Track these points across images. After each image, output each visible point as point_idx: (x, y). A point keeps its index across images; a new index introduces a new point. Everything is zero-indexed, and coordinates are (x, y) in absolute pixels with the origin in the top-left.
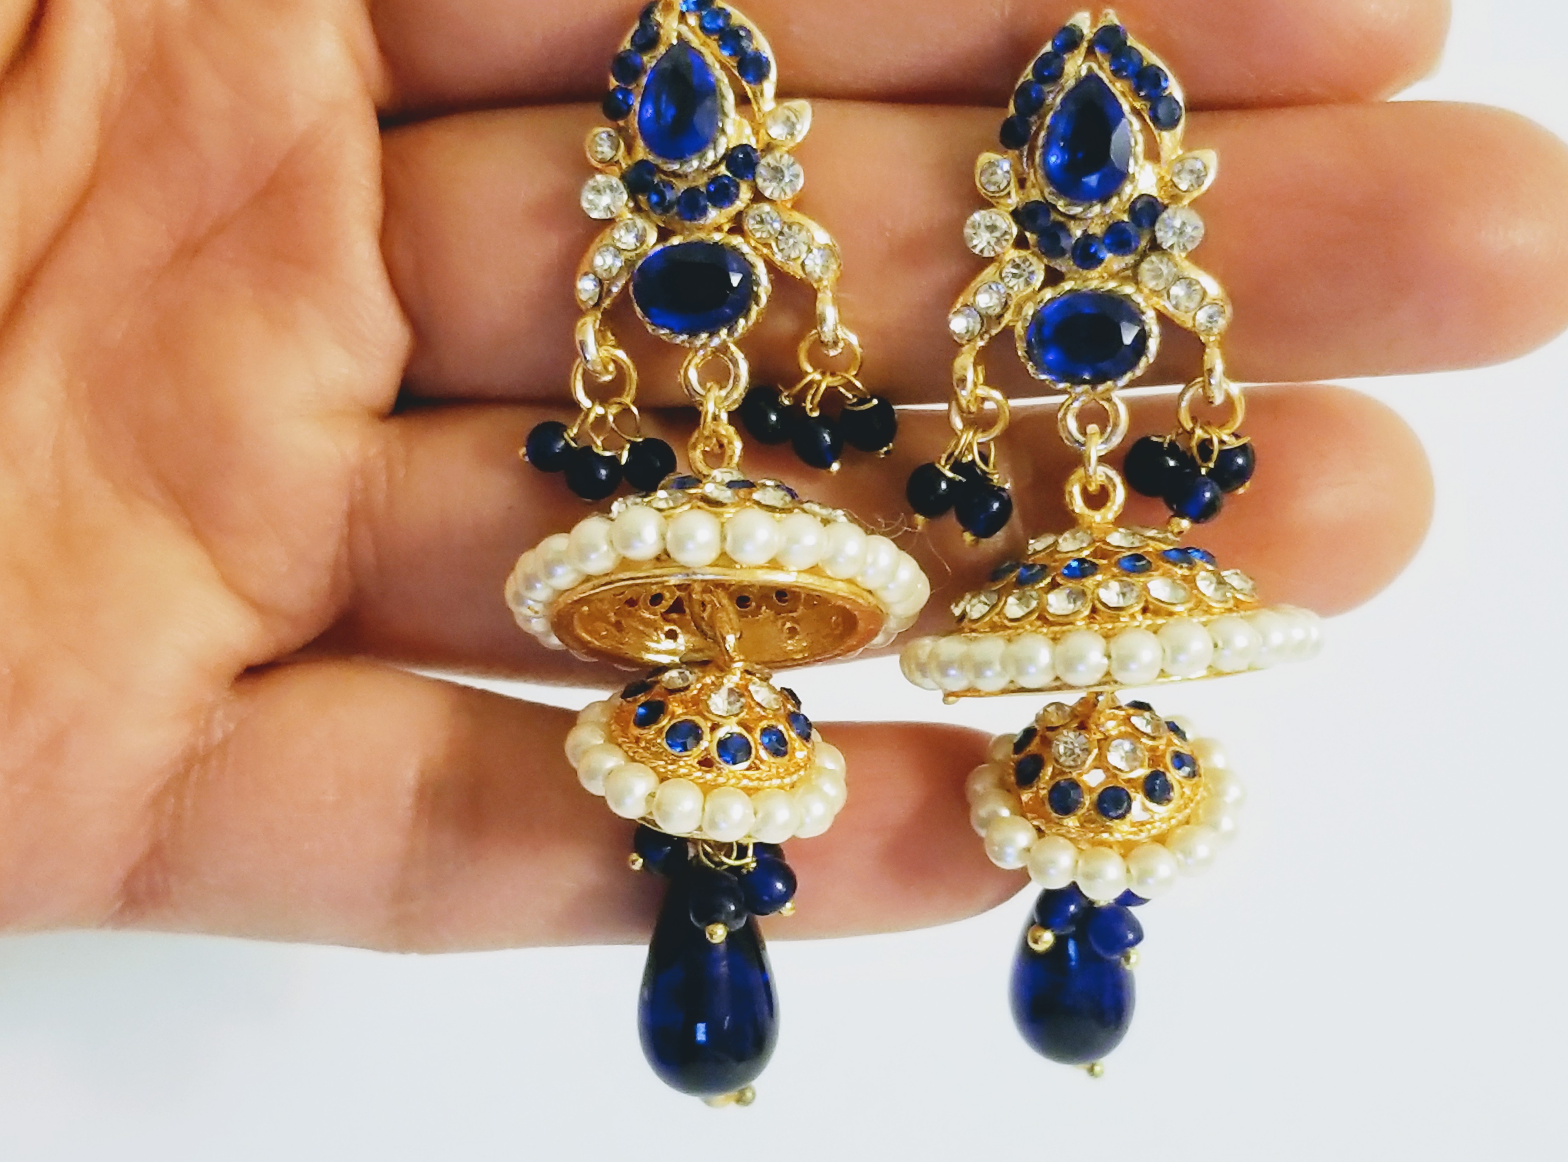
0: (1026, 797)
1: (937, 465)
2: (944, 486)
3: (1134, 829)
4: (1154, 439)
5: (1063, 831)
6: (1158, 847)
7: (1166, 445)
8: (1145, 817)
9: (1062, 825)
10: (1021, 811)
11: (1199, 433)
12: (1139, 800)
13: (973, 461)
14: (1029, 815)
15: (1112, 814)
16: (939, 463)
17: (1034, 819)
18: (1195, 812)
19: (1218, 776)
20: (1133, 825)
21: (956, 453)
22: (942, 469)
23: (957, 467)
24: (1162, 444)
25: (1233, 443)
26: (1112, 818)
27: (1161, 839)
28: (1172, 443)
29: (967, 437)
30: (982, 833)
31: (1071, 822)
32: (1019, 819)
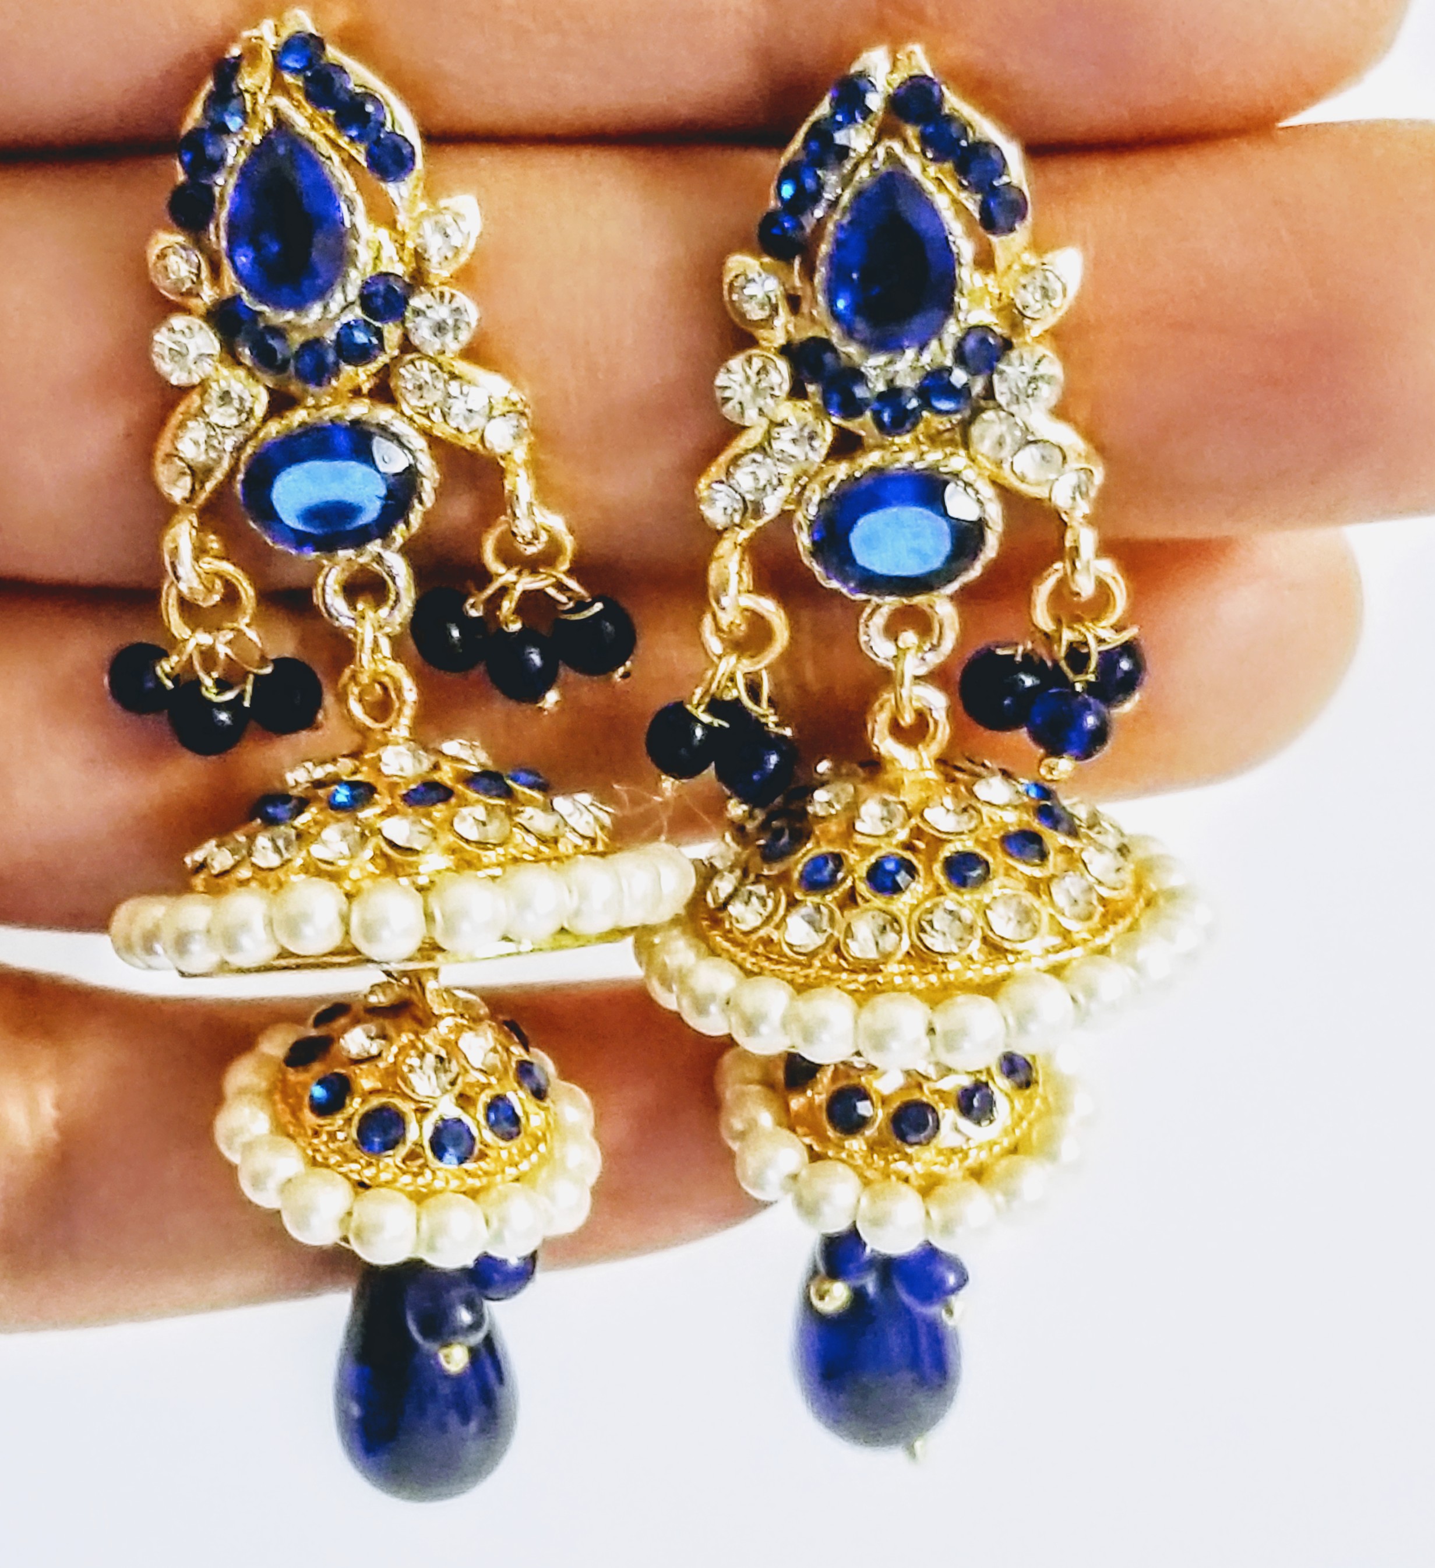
0: (796, 1103)
1: (689, 707)
2: (699, 732)
3: (941, 1159)
4: (1000, 652)
5: (844, 1155)
6: (973, 1185)
7: (1018, 659)
8: (955, 1140)
9: (843, 1148)
10: (790, 1122)
11: (1068, 635)
12: (949, 1116)
13: (738, 700)
14: (799, 1130)
15: (912, 1138)
16: (690, 703)
17: (805, 1135)
18: (1027, 1136)
19: (1062, 1089)
20: (940, 1152)
21: (714, 686)
22: (694, 712)
23: (716, 706)
24: (1013, 656)
25: (1115, 639)
26: (911, 1144)
27: (978, 1174)
28: (1026, 655)
29: (728, 664)
30: (735, 1146)
31: (856, 1144)
32: (786, 1133)
